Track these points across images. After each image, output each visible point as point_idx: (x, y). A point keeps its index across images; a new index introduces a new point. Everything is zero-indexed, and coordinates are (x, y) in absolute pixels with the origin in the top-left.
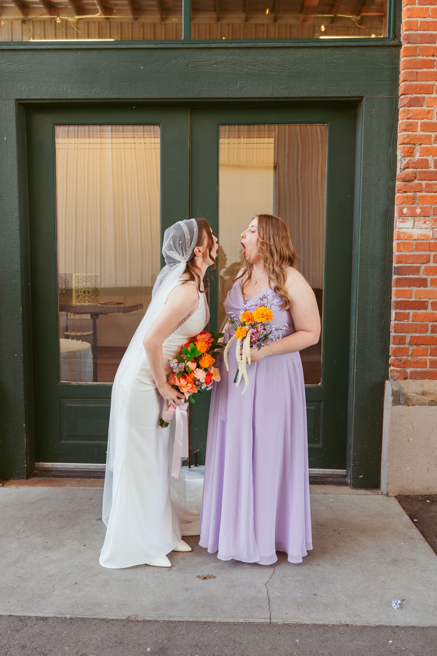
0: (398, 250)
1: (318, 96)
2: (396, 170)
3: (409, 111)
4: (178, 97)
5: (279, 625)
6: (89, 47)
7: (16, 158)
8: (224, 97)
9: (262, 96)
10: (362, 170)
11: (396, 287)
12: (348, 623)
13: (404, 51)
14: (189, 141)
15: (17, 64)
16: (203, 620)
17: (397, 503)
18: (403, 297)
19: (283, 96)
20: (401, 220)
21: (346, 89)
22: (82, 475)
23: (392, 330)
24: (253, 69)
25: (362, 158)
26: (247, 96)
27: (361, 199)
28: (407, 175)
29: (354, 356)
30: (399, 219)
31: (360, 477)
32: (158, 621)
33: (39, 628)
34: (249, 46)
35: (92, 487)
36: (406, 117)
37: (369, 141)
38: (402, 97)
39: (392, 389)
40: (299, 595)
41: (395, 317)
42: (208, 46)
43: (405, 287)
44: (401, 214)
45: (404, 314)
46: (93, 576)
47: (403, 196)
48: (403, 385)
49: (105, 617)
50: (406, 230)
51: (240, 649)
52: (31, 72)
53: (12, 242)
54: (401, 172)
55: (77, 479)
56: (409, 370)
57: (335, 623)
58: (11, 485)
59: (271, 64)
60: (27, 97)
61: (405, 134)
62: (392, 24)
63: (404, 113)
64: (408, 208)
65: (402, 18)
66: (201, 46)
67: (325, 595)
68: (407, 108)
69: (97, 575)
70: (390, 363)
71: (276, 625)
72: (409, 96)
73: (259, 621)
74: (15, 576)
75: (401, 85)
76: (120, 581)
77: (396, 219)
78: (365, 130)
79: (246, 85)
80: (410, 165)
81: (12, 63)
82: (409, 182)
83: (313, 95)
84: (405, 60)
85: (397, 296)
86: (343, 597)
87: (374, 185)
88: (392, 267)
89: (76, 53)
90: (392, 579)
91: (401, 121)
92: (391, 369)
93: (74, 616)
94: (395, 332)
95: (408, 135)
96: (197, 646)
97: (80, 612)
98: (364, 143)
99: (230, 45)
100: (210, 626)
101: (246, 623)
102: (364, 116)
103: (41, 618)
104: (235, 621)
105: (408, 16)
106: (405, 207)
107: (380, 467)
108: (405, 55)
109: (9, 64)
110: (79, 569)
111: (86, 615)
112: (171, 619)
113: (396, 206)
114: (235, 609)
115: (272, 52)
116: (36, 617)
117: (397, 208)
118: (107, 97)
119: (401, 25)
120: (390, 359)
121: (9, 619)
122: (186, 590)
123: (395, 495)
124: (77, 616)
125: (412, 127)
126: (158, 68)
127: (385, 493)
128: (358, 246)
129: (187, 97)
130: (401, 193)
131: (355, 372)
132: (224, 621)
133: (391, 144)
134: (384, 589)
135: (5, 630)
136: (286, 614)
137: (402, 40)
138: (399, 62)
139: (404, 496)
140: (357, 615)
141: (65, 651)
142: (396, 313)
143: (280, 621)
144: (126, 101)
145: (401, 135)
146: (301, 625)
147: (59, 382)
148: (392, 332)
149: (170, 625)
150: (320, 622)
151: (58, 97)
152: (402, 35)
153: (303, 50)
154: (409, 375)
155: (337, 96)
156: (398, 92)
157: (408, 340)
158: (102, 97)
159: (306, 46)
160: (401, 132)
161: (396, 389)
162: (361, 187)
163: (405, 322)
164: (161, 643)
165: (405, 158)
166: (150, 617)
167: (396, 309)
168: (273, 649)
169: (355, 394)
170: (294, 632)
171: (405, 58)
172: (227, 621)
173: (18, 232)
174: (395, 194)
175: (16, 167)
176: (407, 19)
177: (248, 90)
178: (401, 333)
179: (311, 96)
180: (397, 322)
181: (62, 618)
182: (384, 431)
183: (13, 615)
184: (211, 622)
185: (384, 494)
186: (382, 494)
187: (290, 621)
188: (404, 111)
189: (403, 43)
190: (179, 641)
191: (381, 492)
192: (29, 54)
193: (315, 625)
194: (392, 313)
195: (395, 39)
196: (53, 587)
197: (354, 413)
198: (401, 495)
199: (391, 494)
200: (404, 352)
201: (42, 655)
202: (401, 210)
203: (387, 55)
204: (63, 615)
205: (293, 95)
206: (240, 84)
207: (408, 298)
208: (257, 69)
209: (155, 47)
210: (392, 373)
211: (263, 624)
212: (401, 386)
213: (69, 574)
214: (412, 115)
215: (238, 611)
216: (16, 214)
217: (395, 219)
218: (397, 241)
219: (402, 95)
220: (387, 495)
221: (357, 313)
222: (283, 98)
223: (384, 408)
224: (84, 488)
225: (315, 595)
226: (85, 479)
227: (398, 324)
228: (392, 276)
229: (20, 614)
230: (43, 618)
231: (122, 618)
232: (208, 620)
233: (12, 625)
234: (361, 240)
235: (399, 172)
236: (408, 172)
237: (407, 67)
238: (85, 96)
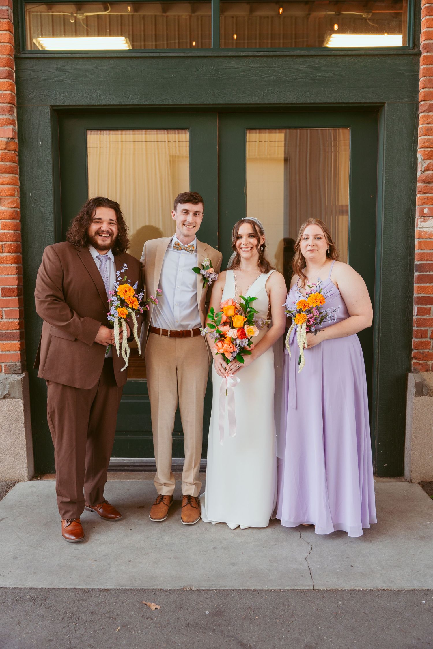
0: (419, 249)
1: (342, 102)
2: (417, 172)
3: (429, 116)
4: (208, 103)
5: (322, 591)
6: (122, 55)
7: (51, 162)
8: (253, 103)
9: (288, 102)
10: (384, 172)
11: (418, 283)
12: (384, 588)
13: (424, 60)
14: (217, 145)
15: (52, 72)
16: (253, 588)
17: (421, 488)
18: (425, 293)
19: (309, 102)
20: (422, 220)
21: (369, 96)
22: (116, 468)
23: (414, 324)
24: (279, 76)
25: (384, 161)
26: (274, 102)
27: (384, 199)
28: (428, 177)
29: (378, 350)
30: (420, 218)
31: (384, 465)
32: (211, 590)
33: (103, 598)
34: (276, 54)
35: (127, 479)
36: (426, 122)
37: (391, 145)
38: (421, 103)
39: (415, 381)
40: (337, 566)
41: (417, 312)
42: (237, 54)
43: (426, 283)
44: (422, 214)
45: (425, 309)
46: (144, 554)
47: (423, 197)
48: (425, 377)
49: (162, 588)
50: (427, 229)
51: (289, 610)
52: (65, 80)
53: (47, 243)
54: (421, 174)
55: (111, 472)
56: (430, 363)
57: (372, 588)
58: (48, 478)
59: (298, 71)
60: (61, 104)
61: (426, 138)
62: (411, 34)
63: (424, 118)
64: (429, 208)
65: (422, 28)
66: (230, 54)
67: (360, 566)
68: (426, 114)
69: (148, 554)
70: (412, 356)
71: (319, 591)
72: (429, 102)
73: (303, 588)
74: (72, 556)
75: (420, 91)
76: (170, 558)
77: (418, 219)
78: (387, 135)
79: (274, 91)
80: (430, 168)
81: (47, 71)
82: (429, 183)
83: (337, 101)
84: (424, 68)
85: (419, 292)
86: (377, 567)
87: (396, 187)
88: (414, 264)
89: (109, 61)
90: (421, 553)
91: (421, 126)
92: (413, 362)
93: (133, 587)
94: (417, 326)
95: (428, 139)
96: (250, 608)
97: (138, 584)
98: (386, 147)
99: (258, 53)
100: (260, 593)
101: (292, 590)
102: (386, 120)
103: (103, 589)
104: (281, 589)
105: (427, 27)
106: (425, 208)
107: (404, 456)
108: (425, 63)
109: (44, 71)
110: (130, 549)
111: (144, 587)
112: (223, 589)
113: (417, 207)
114: (280, 579)
115: (298, 60)
116: (99, 589)
117: (418, 208)
118: (140, 104)
119: (421, 34)
120: (412, 353)
121: (74, 591)
122: (233, 564)
123: (419, 482)
124: (136, 588)
125: (432, 131)
126: (188, 76)
127: (409, 479)
128: (381, 245)
129: (217, 102)
130: (422, 194)
131: (379, 365)
132: (271, 589)
133: (412, 148)
134: (414, 560)
135: (73, 600)
136: (327, 582)
137: (421, 49)
138: (419, 70)
139: (427, 482)
140: (392, 581)
141: (131, 615)
142: (418, 308)
143: (323, 588)
144: (157, 106)
145: (421, 139)
146: (343, 591)
148: (414, 326)
149: (223, 593)
150: (359, 588)
151: (92, 104)
152: (422, 44)
153: (328, 58)
154: (430, 367)
155: (360, 102)
156: (418, 98)
157: (429, 334)
158: (134, 103)
159: (331, 54)
160: (421, 136)
161: (418, 380)
162: (384, 189)
163: (427, 317)
164: (218, 607)
165: (425, 161)
166: (203, 587)
167: (418, 305)
168: (319, 610)
169: (379, 386)
170: (336, 596)
171: (425, 66)
172: (274, 589)
173: (53, 233)
174: (416, 195)
175: (51, 171)
176: (426, 29)
177: (275, 96)
178: (423, 327)
179: (335, 102)
180: (419, 317)
181: (123, 589)
182: (407, 421)
183: (76, 588)
184: (260, 590)
185: (408, 481)
186: (406, 481)
187: (332, 587)
188: (423, 116)
189: (422, 52)
190: (233, 605)
191: (405, 479)
192: (63, 62)
193: (354, 590)
194: (415, 309)
195: (415, 47)
196: (109, 564)
197: (378, 404)
198: (423, 482)
199: (414, 481)
200: (427, 345)
201: (111, 619)
202: (422, 211)
203: (407, 63)
204: (123, 587)
205: (318, 101)
206: (267, 90)
207: (429, 294)
208: (284, 76)
209: (186, 55)
210: (414, 366)
211: (307, 591)
212: (423, 378)
213: (122, 553)
214: (432, 121)
215: (283, 581)
216: (51, 217)
217: (416, 218)
218: (418, 239)
219: (421, 101)
220: (411, 481)
221: (381, 309)
222: (309, 104)
223: (408, 399)
224: (120, 480)
225: (352, 566)
226: (119, 472)
227: (420, 319)
228: (414, 273)
229: (84, 587)
230: (105, 590)
231: (177, 588)
232: (257, 589)
233: (78, 596)
234: (384, 239)
235: (420, 174)
236: (429, 174)
237: (427, 75)
238: (118, 102)
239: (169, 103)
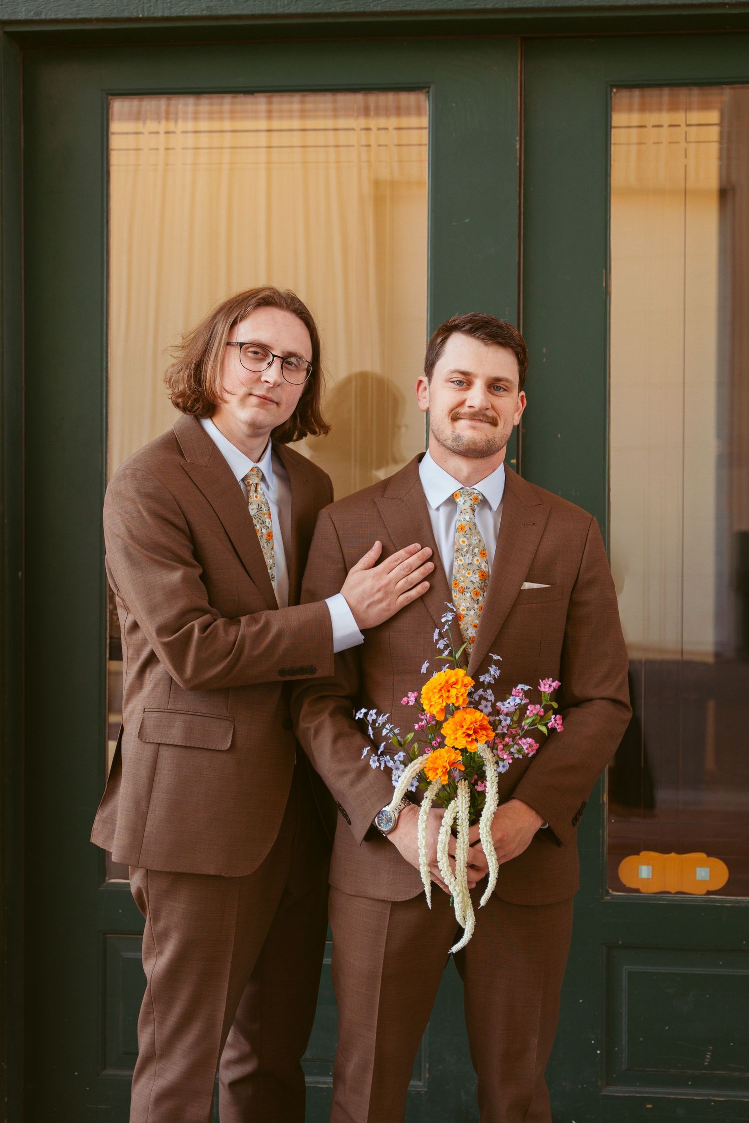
4: (490, 6)
14: (518, 138)
60: (31, 16)
118: (274, 12)
129: (518, 5)
144: (329, 20)
147: (104, 880)
151: (126, 14)
158: (257, 11)
238: (208, 7)
239: (367, 10)
